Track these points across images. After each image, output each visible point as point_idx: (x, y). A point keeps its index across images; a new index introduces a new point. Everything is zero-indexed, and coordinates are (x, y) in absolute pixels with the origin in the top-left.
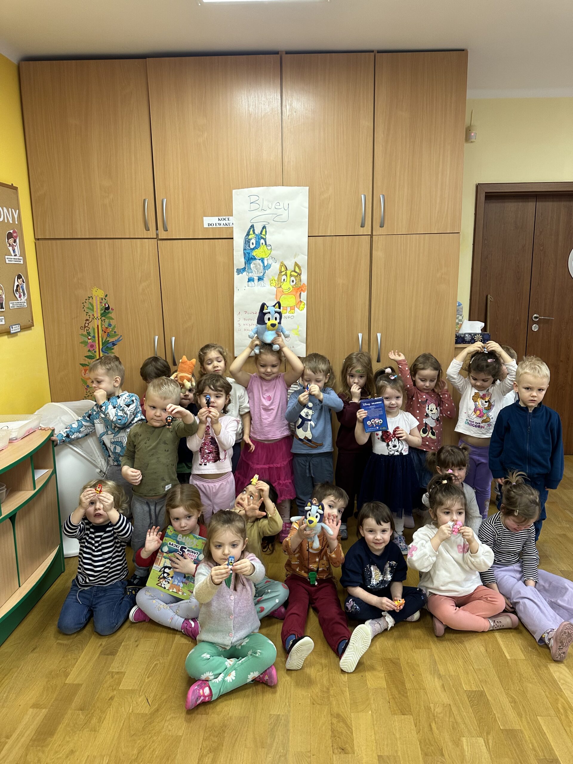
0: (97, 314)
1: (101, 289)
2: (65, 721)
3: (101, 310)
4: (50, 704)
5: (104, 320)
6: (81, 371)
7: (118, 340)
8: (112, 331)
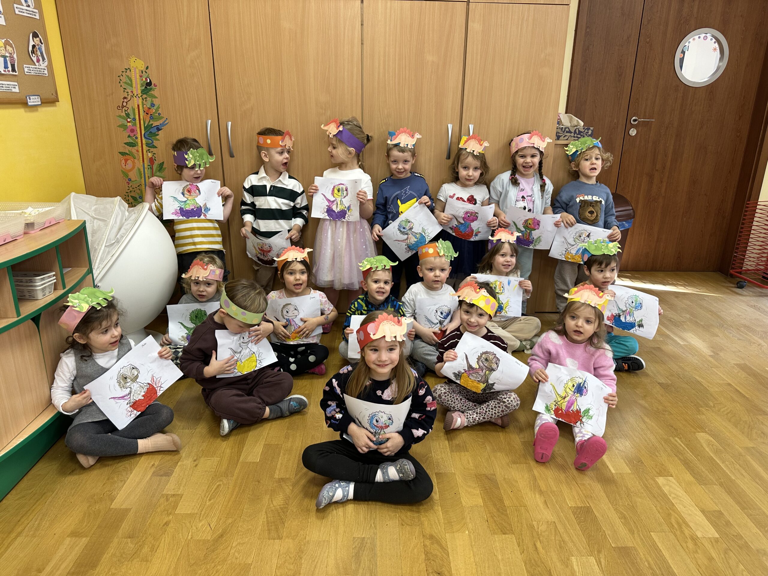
0: (137, 90)
1: (140, 59)
2: (111, 550)
3: (142, 85)
4: (92, 532)
5: (146, 98)
6: (121, 161)
7: (163, 124)
8: (156, 112)
